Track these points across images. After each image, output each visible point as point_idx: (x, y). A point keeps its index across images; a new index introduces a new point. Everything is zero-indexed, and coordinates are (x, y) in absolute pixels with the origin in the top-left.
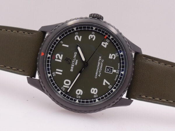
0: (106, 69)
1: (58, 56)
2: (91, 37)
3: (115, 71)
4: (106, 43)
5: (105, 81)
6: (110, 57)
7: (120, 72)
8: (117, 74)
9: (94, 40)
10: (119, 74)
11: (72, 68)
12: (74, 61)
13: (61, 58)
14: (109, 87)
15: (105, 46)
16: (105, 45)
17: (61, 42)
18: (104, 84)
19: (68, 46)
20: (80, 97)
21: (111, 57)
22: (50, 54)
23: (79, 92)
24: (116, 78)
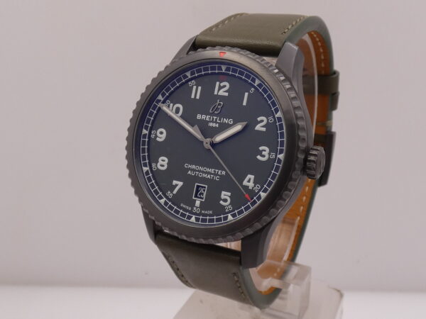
0: (202, 187)
1: (225, 86)
2: (265, 151)
3: (198, 203)
4: (253, 185)
5: (180, 184)
6: (223, 193)
7: (195, 214)
8: (192, 209)
9: (259, 157)
10: (191, 212)
11: (204, 117)
12: (216, 119)
13: (222, 93)
14: (169, 192)
15: (245, 183)
16: (249, 181)
17: (253, 89)
18: (175, 182)
19: (245, 103)
20: (153, 136)
21: (225, 195)
22: (228, 69)
23: (161, 135)
24: (184, 206)
